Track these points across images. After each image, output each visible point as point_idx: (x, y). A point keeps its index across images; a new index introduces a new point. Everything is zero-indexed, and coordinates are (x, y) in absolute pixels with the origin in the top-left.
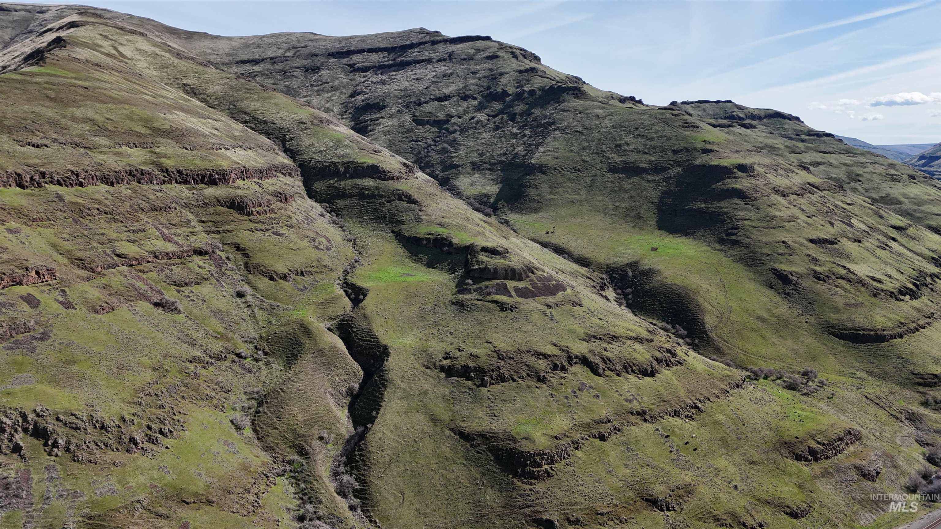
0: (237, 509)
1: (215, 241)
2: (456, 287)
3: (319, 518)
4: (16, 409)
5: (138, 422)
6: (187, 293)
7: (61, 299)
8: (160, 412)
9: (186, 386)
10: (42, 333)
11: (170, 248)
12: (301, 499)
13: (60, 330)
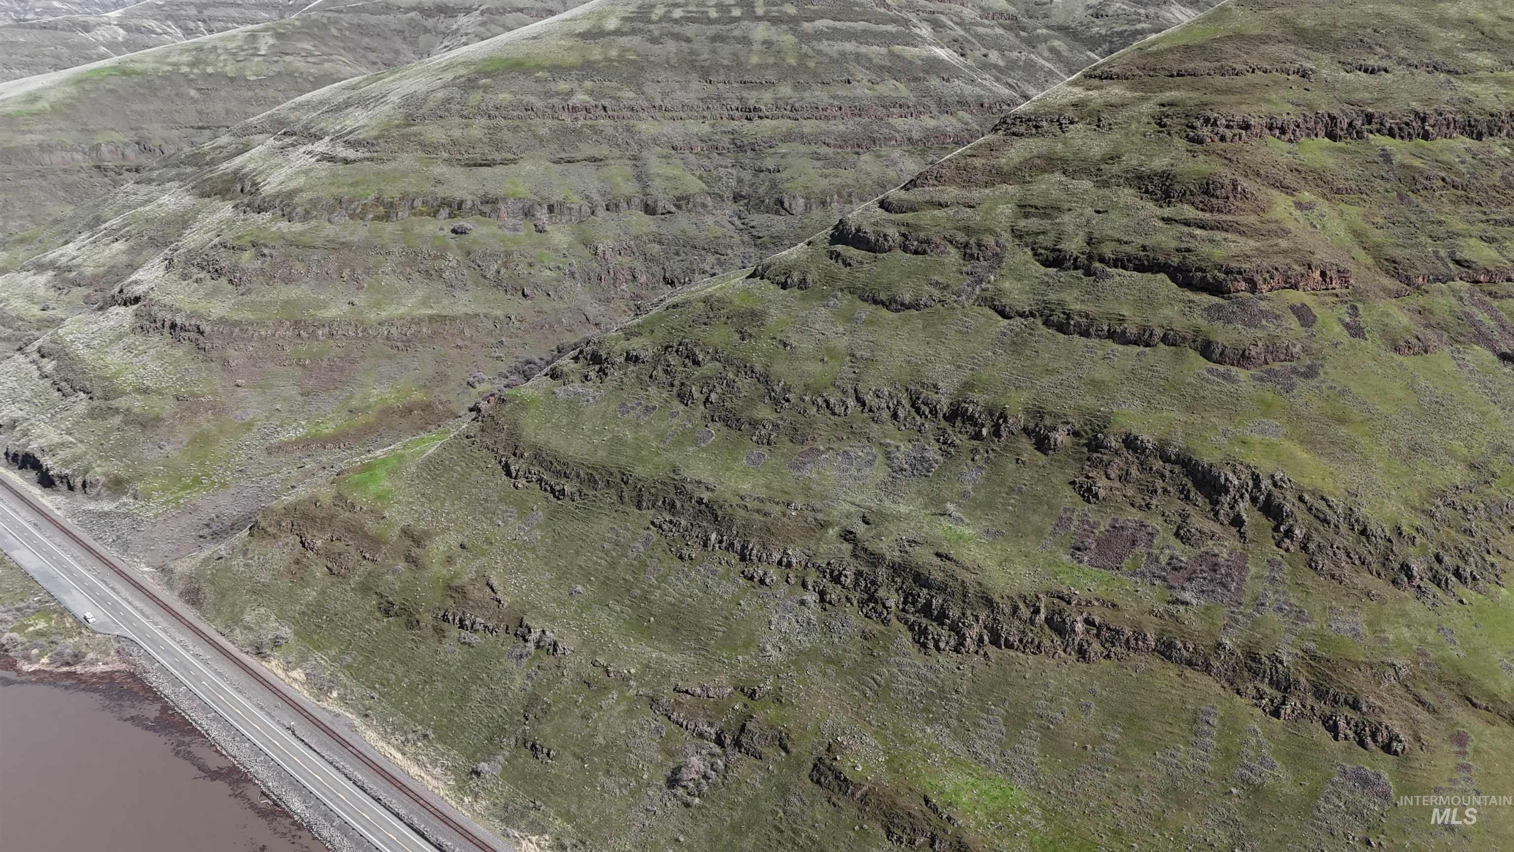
4: (1248, 467)
7: (1348, 320)
8: (1463, 538)
10: (1308, 367)
13: (1335, 368)
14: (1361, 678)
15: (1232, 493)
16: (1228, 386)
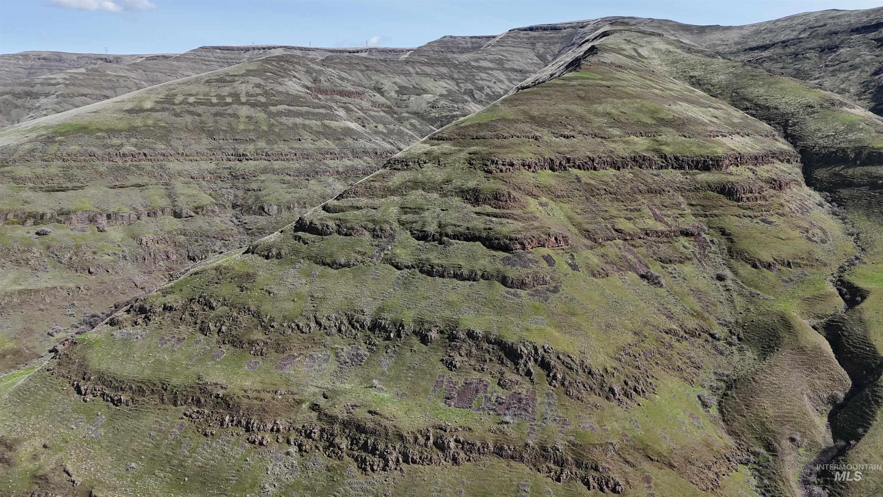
0: (696, 481)
1: (702, 224)
4: (531, 343)
5: (617, 376)
6: (670, 270)
7: (570, 262)
8: (635, 371)
9: (660, 353)
10: (554, 287)
11: (660, 227)
13: (567, 287)
14: (598, 453)
15: (525, 358)
16: (517, 300)
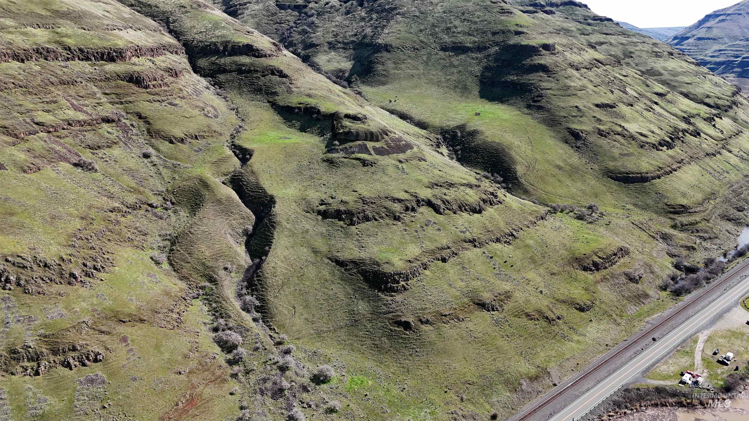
0: (164, 325)
1: (120, 111)
2: (326, 147)
3: (230, 329)
5: (75, 261)
6: (101, 156)
8: (91, 252)
9: (110, 231)
11: (81, 117)
12: (214, 315)
14: (72, 335)
